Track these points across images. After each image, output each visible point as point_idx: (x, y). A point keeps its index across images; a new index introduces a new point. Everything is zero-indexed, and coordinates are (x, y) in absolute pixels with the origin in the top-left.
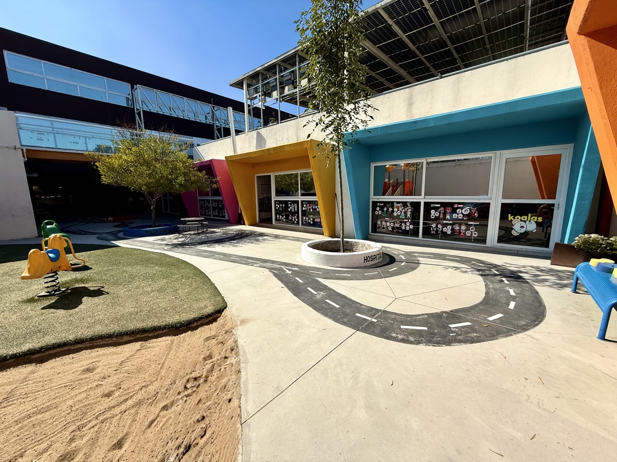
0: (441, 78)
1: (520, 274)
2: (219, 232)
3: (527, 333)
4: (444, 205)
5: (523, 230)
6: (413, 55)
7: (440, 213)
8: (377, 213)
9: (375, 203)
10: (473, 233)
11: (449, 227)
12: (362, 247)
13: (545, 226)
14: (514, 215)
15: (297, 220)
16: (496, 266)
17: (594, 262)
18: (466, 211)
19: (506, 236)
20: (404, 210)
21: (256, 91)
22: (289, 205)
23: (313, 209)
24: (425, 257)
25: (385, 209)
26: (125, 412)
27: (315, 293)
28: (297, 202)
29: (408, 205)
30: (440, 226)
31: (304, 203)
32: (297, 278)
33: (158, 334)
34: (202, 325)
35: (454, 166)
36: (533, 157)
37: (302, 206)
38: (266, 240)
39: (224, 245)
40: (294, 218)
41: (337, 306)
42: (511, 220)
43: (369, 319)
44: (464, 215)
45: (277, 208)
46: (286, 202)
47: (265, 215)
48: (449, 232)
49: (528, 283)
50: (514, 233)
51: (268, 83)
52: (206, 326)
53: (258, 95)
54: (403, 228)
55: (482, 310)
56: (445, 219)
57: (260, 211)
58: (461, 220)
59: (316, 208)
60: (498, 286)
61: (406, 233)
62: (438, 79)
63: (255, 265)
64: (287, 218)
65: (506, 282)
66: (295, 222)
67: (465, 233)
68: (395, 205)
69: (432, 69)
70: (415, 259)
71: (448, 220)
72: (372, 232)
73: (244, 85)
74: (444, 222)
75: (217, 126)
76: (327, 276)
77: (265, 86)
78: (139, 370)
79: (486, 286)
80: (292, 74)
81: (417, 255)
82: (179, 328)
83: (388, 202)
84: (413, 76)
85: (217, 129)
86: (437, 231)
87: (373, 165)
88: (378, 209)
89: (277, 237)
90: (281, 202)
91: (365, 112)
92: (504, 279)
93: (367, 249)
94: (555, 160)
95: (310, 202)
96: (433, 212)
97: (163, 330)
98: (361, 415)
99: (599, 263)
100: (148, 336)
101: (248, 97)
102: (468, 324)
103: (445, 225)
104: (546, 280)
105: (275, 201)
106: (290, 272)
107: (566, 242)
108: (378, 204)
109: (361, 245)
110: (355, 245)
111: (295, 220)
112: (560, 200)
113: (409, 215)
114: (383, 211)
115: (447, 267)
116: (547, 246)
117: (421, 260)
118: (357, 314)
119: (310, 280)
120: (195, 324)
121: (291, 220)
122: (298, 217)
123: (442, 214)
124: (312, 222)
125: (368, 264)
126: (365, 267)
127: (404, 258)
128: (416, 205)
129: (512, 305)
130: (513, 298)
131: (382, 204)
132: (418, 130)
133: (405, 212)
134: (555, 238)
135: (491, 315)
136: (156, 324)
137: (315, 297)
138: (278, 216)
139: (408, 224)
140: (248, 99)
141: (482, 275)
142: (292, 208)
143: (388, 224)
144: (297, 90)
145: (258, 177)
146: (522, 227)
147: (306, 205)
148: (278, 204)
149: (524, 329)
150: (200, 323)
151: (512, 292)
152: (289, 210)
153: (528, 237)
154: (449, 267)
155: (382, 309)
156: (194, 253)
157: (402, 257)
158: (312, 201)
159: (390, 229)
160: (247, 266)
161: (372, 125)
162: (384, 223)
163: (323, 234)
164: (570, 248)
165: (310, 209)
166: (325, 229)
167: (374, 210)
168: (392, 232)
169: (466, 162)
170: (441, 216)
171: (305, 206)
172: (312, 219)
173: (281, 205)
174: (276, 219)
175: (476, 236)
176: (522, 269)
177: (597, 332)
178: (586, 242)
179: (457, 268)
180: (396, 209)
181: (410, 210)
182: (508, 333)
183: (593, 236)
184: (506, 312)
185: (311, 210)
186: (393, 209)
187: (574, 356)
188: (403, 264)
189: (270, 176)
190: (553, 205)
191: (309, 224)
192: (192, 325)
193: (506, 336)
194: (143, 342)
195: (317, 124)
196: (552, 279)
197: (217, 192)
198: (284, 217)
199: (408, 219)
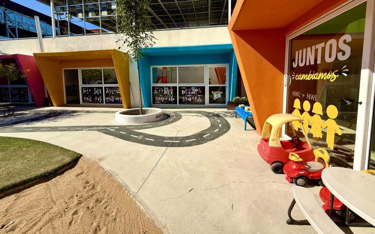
0: (182, 29)
1: (219, 115)
2: (29, 113)
3: (227, 133)
4: (188, 88)
5: (217, 98)
6: (166, 13)
7: (186, 91)
8: (155, 93)
9: (154, 88)
10: (200, 100)
11: (190, 98)
12: (151, 112)
13: (224, 95)
14: (214, 91)
15: (101, 100)
16: (210, 113)
17: (240, 106)
18: (196, 90)
19: (212, 101)
20: (169, 91)
21: (63, 9)
22: (95, 90)
23: (114, 92)
24: (183, 113)
25: (160, 91)
26: (41, 229)
27: (137, 137)
28: (102, 88)
29: (171, 88)
30: (186, 98)
31: (107, 88)
32: (121, 132)
33: (29, 185)
34: (66, 170)
35: (185, 69)
36: (215, 68)
37: (105, 90)
38: (81, 114)
39: (43, 122)
40: (99, 99)
41: (153, 140)
42: (213, 94)
43: (171, 141)
44: (196, 92)
45: (84, 92)
46: (92, 89)
47: (72, 98)
48: (190, 101)
49: (223, 117)
50: (214, 99)
51: (74, 7)
52: (70, 170)
53: (65, 13)
54: (170, 100)
55: (212, 129)
56: (188, 94)
57: (67, 95)
58: (194, 94)
59: (116, 91)
60: (214, 120)
61: (171, 103)
62: (180, 29)
63: (84, 130)
64: (93, 99)
65: (216, 118)
66: (100, 101)
67: (197, 101)
68: (165, 88)
69: (174, 22)
70: (179, 114)
71: (189, 95)
72: (153, 104)
73: (51, 3)
74: (188, 96)
75: (9, 26)
76: (139, 128)
77: (71, 8)
78: (30, 208)
79: (210, 120)
80: (95, 6)
81: (179, 112)
82: (48, 176)
83: (161, 87)
84: (165, 23)
85: (10, 29)
86: (185, 100)
87: (151, 67)
88: (156, 90)
89: (88, 112)
90: (86, 88)
91: (151, 40)
92: (215, 117)
93: (154, 112)
94: (224, 70)
95: (111, 88)
96: (183, 91)
97: (34, 181)
98: (185, 174)
99: (241, 106)
100: (18, 189)
101: (55, 12)
102: (209, 134)
103: (188, 97)
104: (227, 116)
105: (82, 88)
106: (114, 130)
107: (231, 101)
108: (156, 88)
109: (150, 111)
110: (147, 111)
111: (100, 100)
112: (227, 85)
113: (172, 93)
114: (158, 92)
115: (193, 116)
116: (225, 103)
117: (182, 114)
118: (164, 141)
119: (129, 131)
120: (60, 171)
121: (97, 100)
122: (102, 98)
123: (187, 92)
124: (113, 101)
125: (158, 119)
126: (157, 121)
127: (174, 115)
128: (175, 88)
129: (220, 125)
130: (220, 123)
131: (158, 88)
132: (175, 52)
133: (170, 92)
134: (227, 100)
135: (215, 130)
136: (25, 178)
137: (139, 138)
138: (85, 98)
139: (172, 98)
140: (55, 13)
141: (207, 117)
142: (96, 92)
143: (162, 98)
144: (99, 16)
145: (65, 70)
146: (217, 96)
147: (109, 89)
148: (85, 90)
149: (226, 132)
150: (63, 170)
151: (219, 121)
152: (95, 93)
153: (218, 101)
154: (194, 115)
155: (175, 136)
156: (14, 130)
157: (173, 114)
158: (113, 87)
159: (163, 101)
160: (78, 131)
161: (154, 46)
162: (159, 98)
163: (123, 107)
164: (232, 102)
165: (111, 92)
166: (124, 104)
167: (153, 91)
168: (163, 103)
169: (190, 68)
170: (187, 93)
171: (107, 90)
172: (113, 99)
173: (88, 90)
174: (83, 100)
175: (201, 101)
176: (220, 113)
177: (244, 128)
178: (236, 100)
179: (197, 116)
180: (165, 91)
181: (172, 91)
182: (222, 134)
183: (238, 97)
184: (219, 128)
185: (113, 93)
186: (164, 90)
187: (240, 136)
188: (174, 117)
189: (77, 70)
190: (225, 87)
191: (111, 102)
192: (58, 172)
193: (222, 135)
194: (16, 194)
195: (125, 42)
196: (229, 114)
197: (22, 81)
198: (91, 98)
199: (172, 95)
